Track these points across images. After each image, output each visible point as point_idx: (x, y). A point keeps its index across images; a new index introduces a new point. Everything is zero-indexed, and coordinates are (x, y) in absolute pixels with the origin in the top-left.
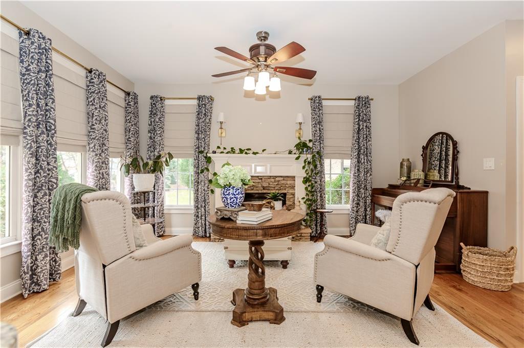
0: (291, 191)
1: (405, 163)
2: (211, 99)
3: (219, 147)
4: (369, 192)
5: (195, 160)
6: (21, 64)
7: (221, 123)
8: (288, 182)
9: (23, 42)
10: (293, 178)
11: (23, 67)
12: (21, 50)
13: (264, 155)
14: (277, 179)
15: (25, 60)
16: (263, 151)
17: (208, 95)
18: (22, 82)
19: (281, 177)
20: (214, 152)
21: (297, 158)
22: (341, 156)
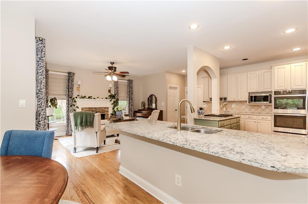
0: (107, 113)
1: (143, 103)
2: (74, 74)
3: (78, 96)
4: (133, 112)
5: (67, 101)
6: (37, 56)
7: (79, 85)
8: (106, 110)
9: (38, 45)
10: (108, 108)
11: (37, 57)
12: (37, 49)
13: (97, 99)
14: (102, 109)
15: (39, 54)
16: (98, 98)
17: (73, 72)
18: (37, 65)
19: (104, 108)
20: (76, 98)
21: (111, 101)
22: (124, 100)
